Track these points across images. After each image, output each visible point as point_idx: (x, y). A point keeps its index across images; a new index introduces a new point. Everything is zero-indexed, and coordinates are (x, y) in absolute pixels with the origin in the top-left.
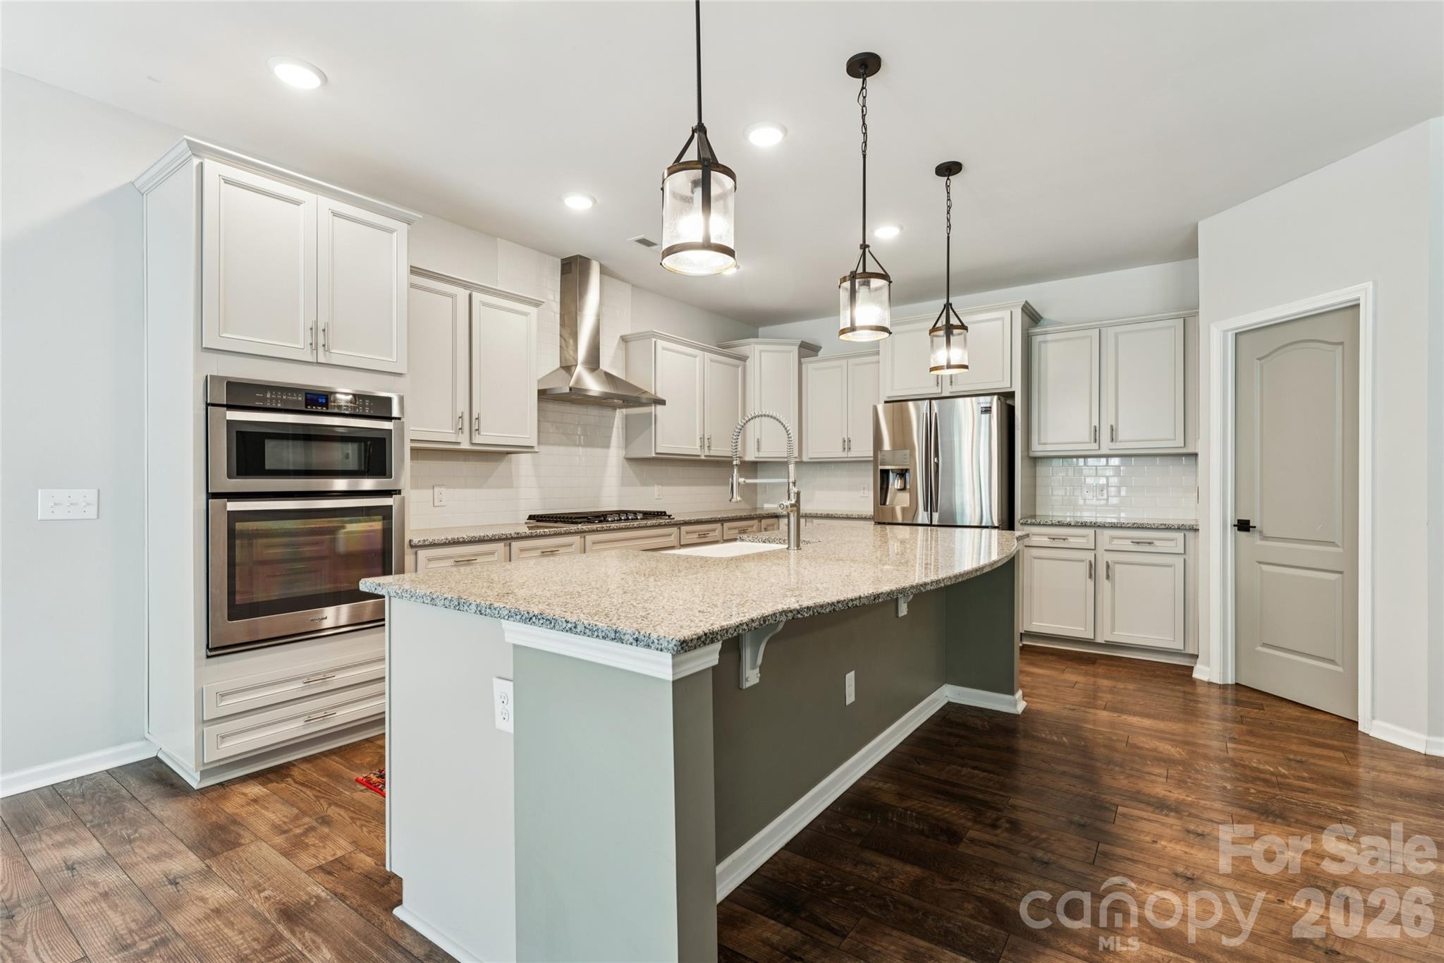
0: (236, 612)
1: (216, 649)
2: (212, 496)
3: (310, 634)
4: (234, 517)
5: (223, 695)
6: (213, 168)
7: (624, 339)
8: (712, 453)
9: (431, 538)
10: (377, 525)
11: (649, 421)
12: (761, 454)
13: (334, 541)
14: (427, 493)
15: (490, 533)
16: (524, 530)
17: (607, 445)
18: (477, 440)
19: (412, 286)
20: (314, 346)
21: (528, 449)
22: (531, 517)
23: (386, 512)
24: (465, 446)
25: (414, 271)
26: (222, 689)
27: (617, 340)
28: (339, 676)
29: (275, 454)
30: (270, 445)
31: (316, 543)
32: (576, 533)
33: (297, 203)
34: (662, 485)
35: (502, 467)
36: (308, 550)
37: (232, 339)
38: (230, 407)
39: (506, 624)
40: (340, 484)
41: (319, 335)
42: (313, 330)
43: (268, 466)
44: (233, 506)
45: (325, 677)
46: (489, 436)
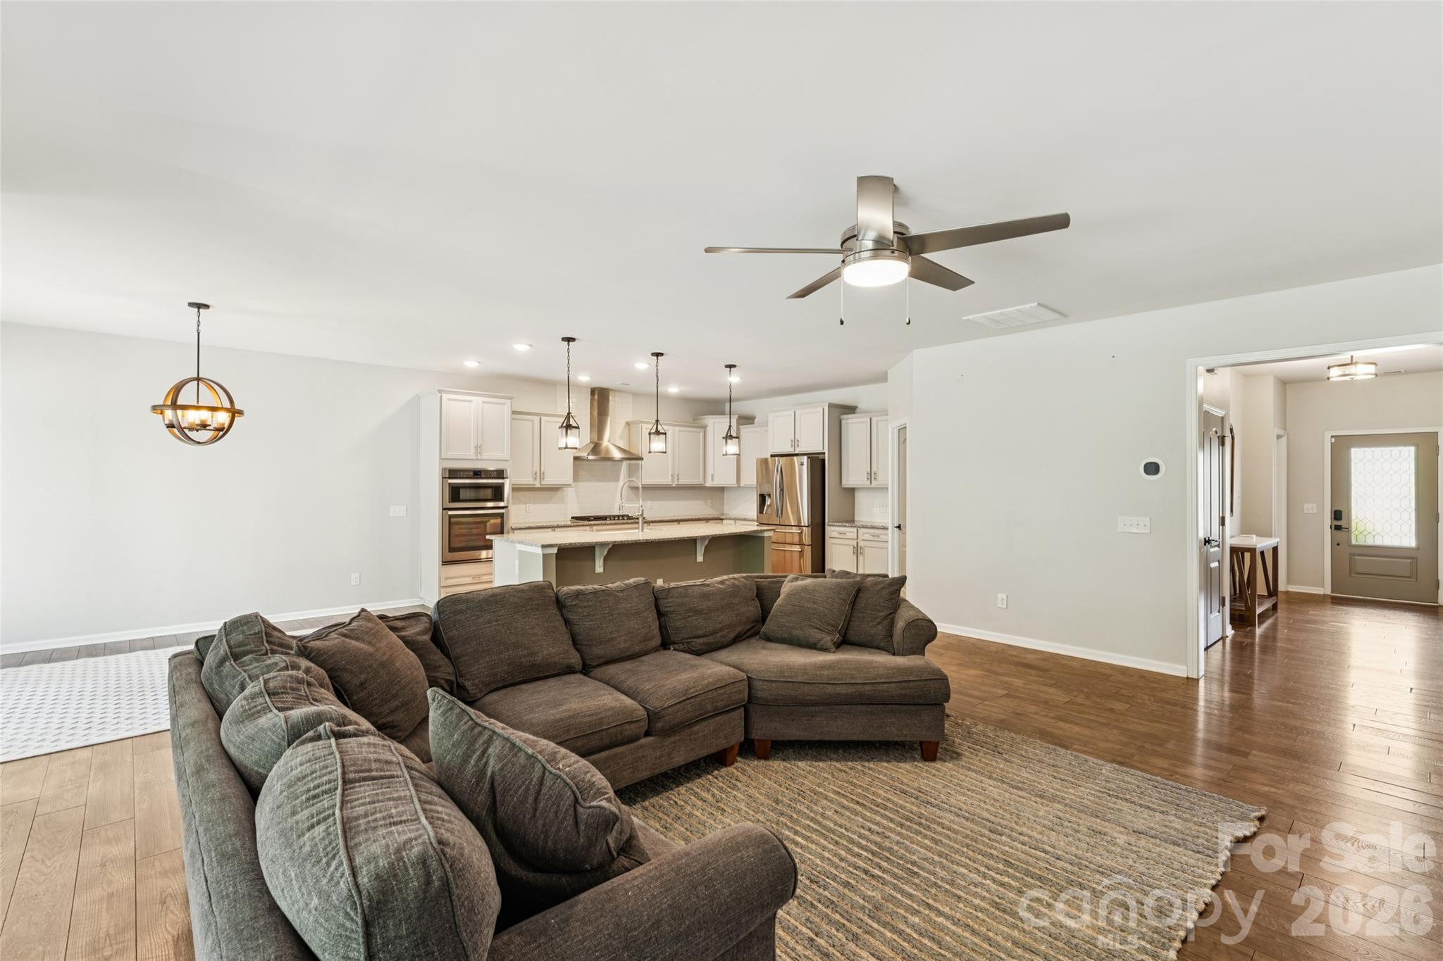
0: (451, 550)
1: (445, 562)
2: (444, 509)
3: (476, 560)
4: (451, 516)
5: (447, 578)
6: (445, 396)
7: (628, 424)
8: (680, 483)
9: (519, 526)
10: (498, 521)
11: (637, 468)
12: (714, 483)
13: (485, 527)
14: (522, 506)
15: (545, 525)
16: (569, 523)
17: (617, 480)
18: (543, 483)
19: (513, 419)
20: (477, 453)
21: (569, 485)
22: (573, 518)
23: (502, 515)
24: (538, 485)
25: (514, 413)
26: (448, 576)
27: (623, 424)
28: (484, 577)
29: (464, 494)
30: (461, 490)
31: (478, 528)
32: (587, 525)
33: (470, 401)
34: (653, 500)
35: (559, 494)
36: (475, 531)
37: (450, 454)
38: (449, 478)
39: (517, 545)
40: (490, 504)
41: (479, 449)
42: (476, 447)
43: (461, 498)
44: (451, 513)
45: (479, 576)
46: (549, 480)
